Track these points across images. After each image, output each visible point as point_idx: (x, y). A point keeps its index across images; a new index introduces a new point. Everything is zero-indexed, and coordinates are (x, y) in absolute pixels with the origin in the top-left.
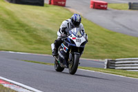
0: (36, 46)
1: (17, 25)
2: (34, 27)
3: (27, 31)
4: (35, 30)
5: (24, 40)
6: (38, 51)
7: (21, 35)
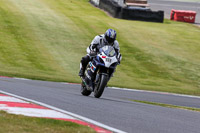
0: (151, 80)
1: (124, 49)
2: (149, 52)
3: (138, 58)
4: (150, 56)
5: (134, 71)
6: (153, 87)
7: (130, 64)
